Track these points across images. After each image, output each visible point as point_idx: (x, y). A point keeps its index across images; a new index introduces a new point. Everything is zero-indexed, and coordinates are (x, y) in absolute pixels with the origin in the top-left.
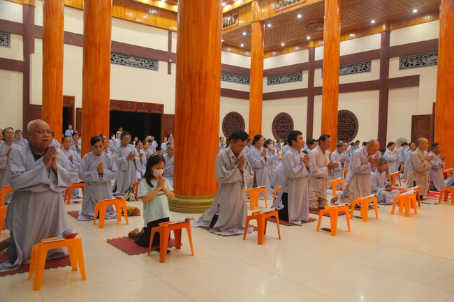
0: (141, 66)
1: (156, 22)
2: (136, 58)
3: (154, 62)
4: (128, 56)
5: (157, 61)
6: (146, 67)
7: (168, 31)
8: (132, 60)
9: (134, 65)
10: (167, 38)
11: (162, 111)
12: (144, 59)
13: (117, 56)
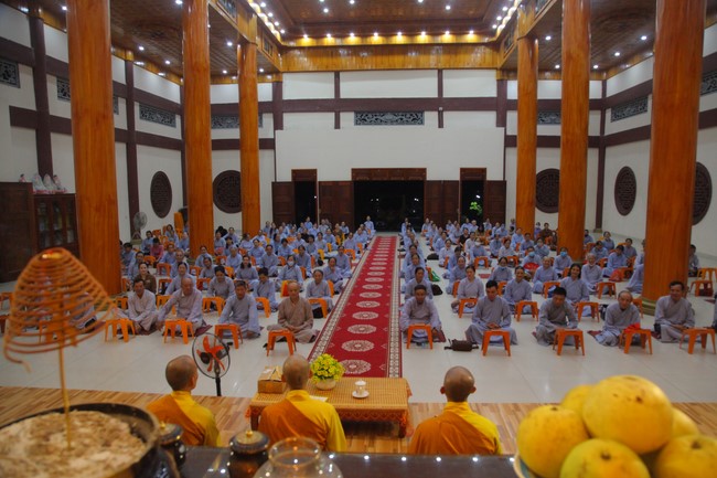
0: (402, 122)
1: (417, 62)
2: (394, 113)
3: (419, 115)
4: (384, 113)
5: (422, 112)
6: (407, 123)
7: (436, 71)
8: (389, 116)
9: (392, 122)
10: (436, 80)
11: (425, 176)
12: (405, 113)
13: (370, 116)
